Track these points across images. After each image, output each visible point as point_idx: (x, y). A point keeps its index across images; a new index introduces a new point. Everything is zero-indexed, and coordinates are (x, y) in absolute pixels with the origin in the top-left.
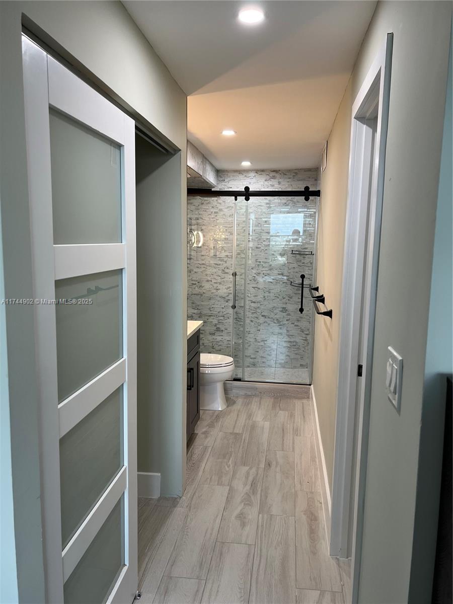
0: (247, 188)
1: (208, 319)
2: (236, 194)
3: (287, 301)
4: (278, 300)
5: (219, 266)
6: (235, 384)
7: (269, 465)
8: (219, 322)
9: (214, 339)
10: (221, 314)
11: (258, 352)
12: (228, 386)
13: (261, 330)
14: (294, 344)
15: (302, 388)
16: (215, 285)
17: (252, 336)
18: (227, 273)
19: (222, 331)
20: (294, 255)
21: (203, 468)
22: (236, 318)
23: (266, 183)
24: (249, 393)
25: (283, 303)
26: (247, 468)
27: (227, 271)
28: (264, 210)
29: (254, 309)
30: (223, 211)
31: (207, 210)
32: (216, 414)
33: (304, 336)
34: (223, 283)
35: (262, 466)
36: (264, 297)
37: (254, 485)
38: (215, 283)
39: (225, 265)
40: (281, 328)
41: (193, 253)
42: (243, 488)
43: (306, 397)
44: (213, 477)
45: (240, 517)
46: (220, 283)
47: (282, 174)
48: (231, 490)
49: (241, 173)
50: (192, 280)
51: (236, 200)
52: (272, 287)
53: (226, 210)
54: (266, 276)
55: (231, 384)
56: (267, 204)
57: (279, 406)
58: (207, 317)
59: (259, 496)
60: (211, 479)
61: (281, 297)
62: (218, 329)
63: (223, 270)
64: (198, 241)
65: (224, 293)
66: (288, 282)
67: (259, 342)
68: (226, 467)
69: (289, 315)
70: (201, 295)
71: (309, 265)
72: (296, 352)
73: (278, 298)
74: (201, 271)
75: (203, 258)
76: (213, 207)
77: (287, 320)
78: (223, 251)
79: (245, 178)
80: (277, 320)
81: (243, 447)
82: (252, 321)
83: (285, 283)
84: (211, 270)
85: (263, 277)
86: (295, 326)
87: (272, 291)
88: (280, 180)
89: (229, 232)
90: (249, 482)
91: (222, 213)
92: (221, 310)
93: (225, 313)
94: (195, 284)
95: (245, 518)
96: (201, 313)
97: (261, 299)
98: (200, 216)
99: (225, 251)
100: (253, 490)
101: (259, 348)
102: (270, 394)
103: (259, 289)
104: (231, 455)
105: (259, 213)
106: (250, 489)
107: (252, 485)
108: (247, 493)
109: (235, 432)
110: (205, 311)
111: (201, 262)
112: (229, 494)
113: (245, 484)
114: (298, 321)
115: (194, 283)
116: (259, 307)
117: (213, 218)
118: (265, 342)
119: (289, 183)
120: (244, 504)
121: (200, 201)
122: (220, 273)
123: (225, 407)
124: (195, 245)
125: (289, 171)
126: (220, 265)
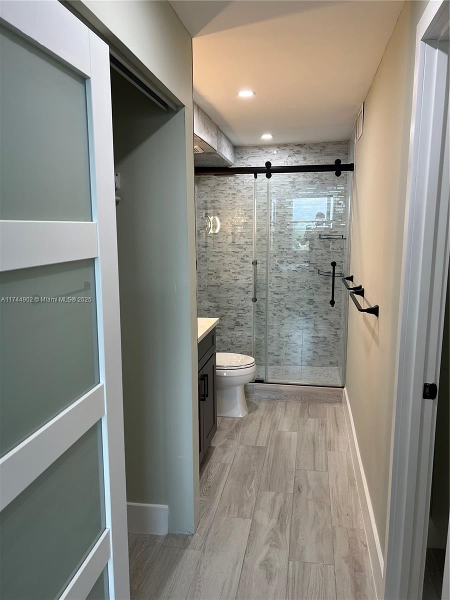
0: (268, 164)
1: (226, 313)
2: (255, 171)
3: (314, 292)
4: (304, 290)
5: (238, 254)
6: (258, 386)
7: (299, 489)
8: (238, 316)
9: (233, 334)
10: (240, 307)
11: (282, 348)
12: (250, 388)
13: (285, 324)
14: (323, 339)
15: (334, 391)
17: (275, 330)
18: (247, 262)
19: (242, 325)
20: (322, 240)
21: (220, 493)
22: (258, 311)
23: (290, 159)
24: (274, 397)
25: (310, 294)
26: (272, 494)
27: (246, 259)
28: (287, 190)
29: (277, 301)
30: (241, 192)
31: (224, 192)
32: (236, 422)
33: (334, 330)
34: (242, 273)
35: (291, 490)
36: (289, 287)
37: (281, 517)
38: (233, 273)
39: (245, 252)
40: (307, 322)
41: (209, 240)
42: (269, 522)
43: (338, 401)
44: (233, 506)
45: (266, 565)
47: (308, 148)
48: (254, 526)
49: (261, 149)
50: (209, 270)
51: (256, 177)
52: (297, 276)
53: (245, 191)
54: (290, 264)
55: (253, 386)
56: (291, 182)
57: (308, 412)
58: (225, 311)
59: (288, 532)
60: (230, 508)
61: (307, 288)
62: (238, 324)
63: (242, 259)
64: (215, 227)
65: (244, 284)
66: (315, 270)
67: (282, 338)
68: (248, 492)
69: (317, 307)
70: (219, 286)
71: (339, 250)
72: (324, 349)
73: (304, 288)
74: (218, 259)
75: (220, 245)
76: (230, 188)
77: (314, 313)
78: (242, 238)
79: (266, 154)
80: (303, 313)
81: (267, 466)
82: (275, 315)
83: (312, 271)
84: (228, 259)
85: (287, 266)
86: (324, 319)
87: (297, 281)
88: (306, 156)
89: (249, 216)
90: (276, 515)
91: (240, 194)
92: (241, 302)
93: (244, 306)
94: (212, 274)
95: (271, 566)
96: (218, 306)
97: (285, 290)
98: (217, 199)
99: (244, 237)
100: (281, 525)
101: (283, 345)
102: (297, 398)
103: (283, 278)
104: (253, 476)
105: (282, 193)
106: (277, 523)
107: (279, 518)
108: (273, 529)
109: (257, 445)
110: (224, 304)
111: (217, 250)
112: (251, 530)
113: (271, 517)
114: (327, 314)
115: (210, 273)
116: (282, 299)
117: (230, 200)
118: (290, 338)
119: (316, 159)
120: (271, 545)
121: (216, 181)
122: (238, 261)
123: (246, 413)
124: (211, 231)
125: (316, 144)
126: (238, 252)
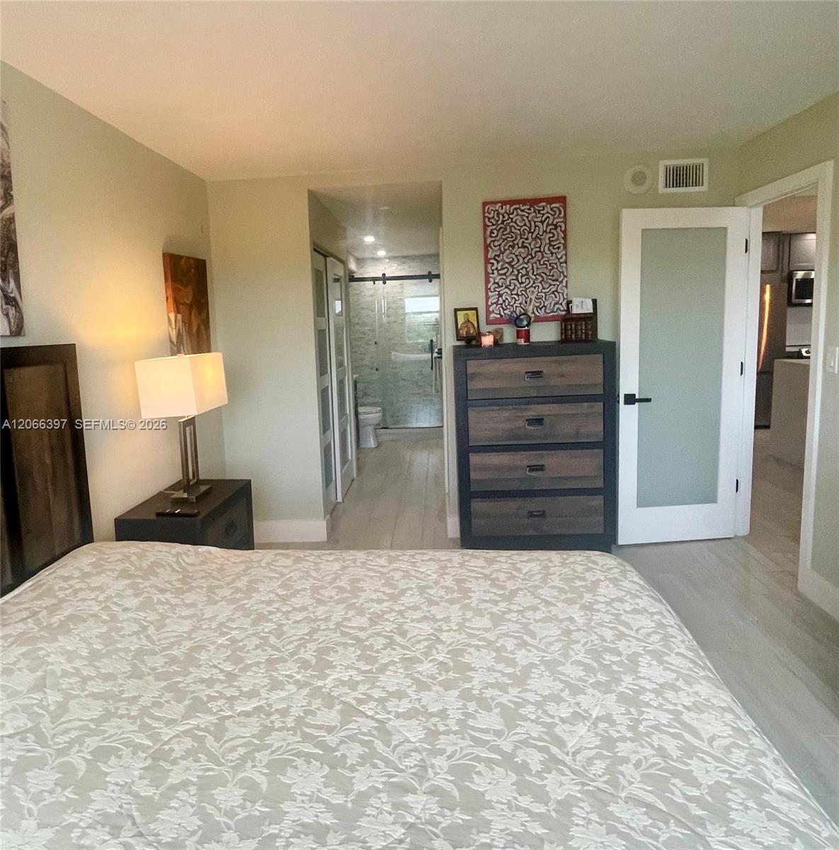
0: (384, 275)
6: (384, 432)
10: (367, 380)
12: (378, 433)
16: (361, 356)
17: (394, 397)
23: (399, 267)
24: (395, 438)
27: (370, 343)
32: (370, 450)
34: (367, 354)
39: (368, 338)
46: (365, 354)
49: (378, 261)
51: (374, 283)
53: (366, 292)
55: (380, 431)
56: (400, 285)
63: (367, 342)
65: (369, 362)
67: (401, 402)
79: (382, 265)
93: (370, 380)
101: (401, 408)
118: (406, 402)
123: (376, 445)
126: (364, 338)
